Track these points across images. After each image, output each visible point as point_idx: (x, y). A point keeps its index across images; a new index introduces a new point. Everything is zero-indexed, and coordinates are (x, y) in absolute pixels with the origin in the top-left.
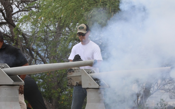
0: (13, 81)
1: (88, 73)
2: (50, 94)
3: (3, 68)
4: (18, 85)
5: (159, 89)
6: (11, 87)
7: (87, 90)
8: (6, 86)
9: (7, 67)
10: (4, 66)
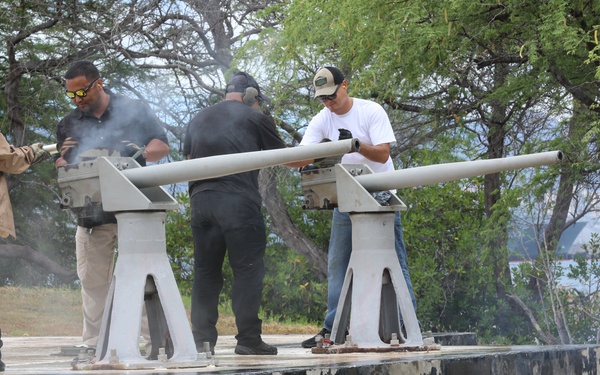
0: (149, 201)
1: (354, 175)
2: (325, 232)
3: (124, 168)
4: (164, 211)
5: (589, 211)
6: (145, 215)
7: (353, 218)
8: (131, 214)
9: (134, 166)
10: (125, 164)
